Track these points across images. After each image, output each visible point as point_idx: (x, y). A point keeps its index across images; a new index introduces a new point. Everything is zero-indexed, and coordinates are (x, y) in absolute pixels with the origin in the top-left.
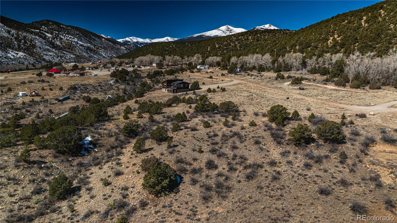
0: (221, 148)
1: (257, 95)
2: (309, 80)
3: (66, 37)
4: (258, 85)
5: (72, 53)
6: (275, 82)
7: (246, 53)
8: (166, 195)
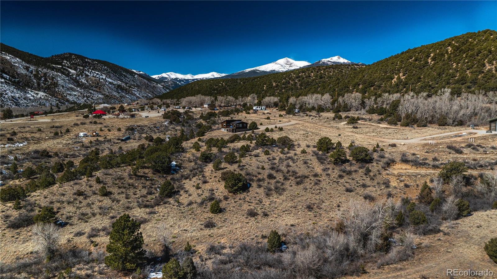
0: (278, 167)
1: (313, 133)
2: (365, 120)
3: (93, 73)
4: (315, 125)
5: (100, 92)
6: (332, 122)
7: (306, 93)
8: (240, 193)
